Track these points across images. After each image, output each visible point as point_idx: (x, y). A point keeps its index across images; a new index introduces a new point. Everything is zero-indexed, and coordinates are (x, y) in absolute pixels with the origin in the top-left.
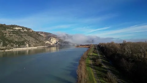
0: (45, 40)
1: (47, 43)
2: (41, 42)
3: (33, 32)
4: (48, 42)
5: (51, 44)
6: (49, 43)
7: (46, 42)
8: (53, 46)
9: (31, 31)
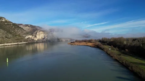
0: (25, 34)
1: (29, 38)
2: (16, 36)
3: (6, 22)
4: (31, 37)
5: (35, 39)
6: (33, 39)
7: (27, 37)
8: (38, 42)
9: (4, 21)
